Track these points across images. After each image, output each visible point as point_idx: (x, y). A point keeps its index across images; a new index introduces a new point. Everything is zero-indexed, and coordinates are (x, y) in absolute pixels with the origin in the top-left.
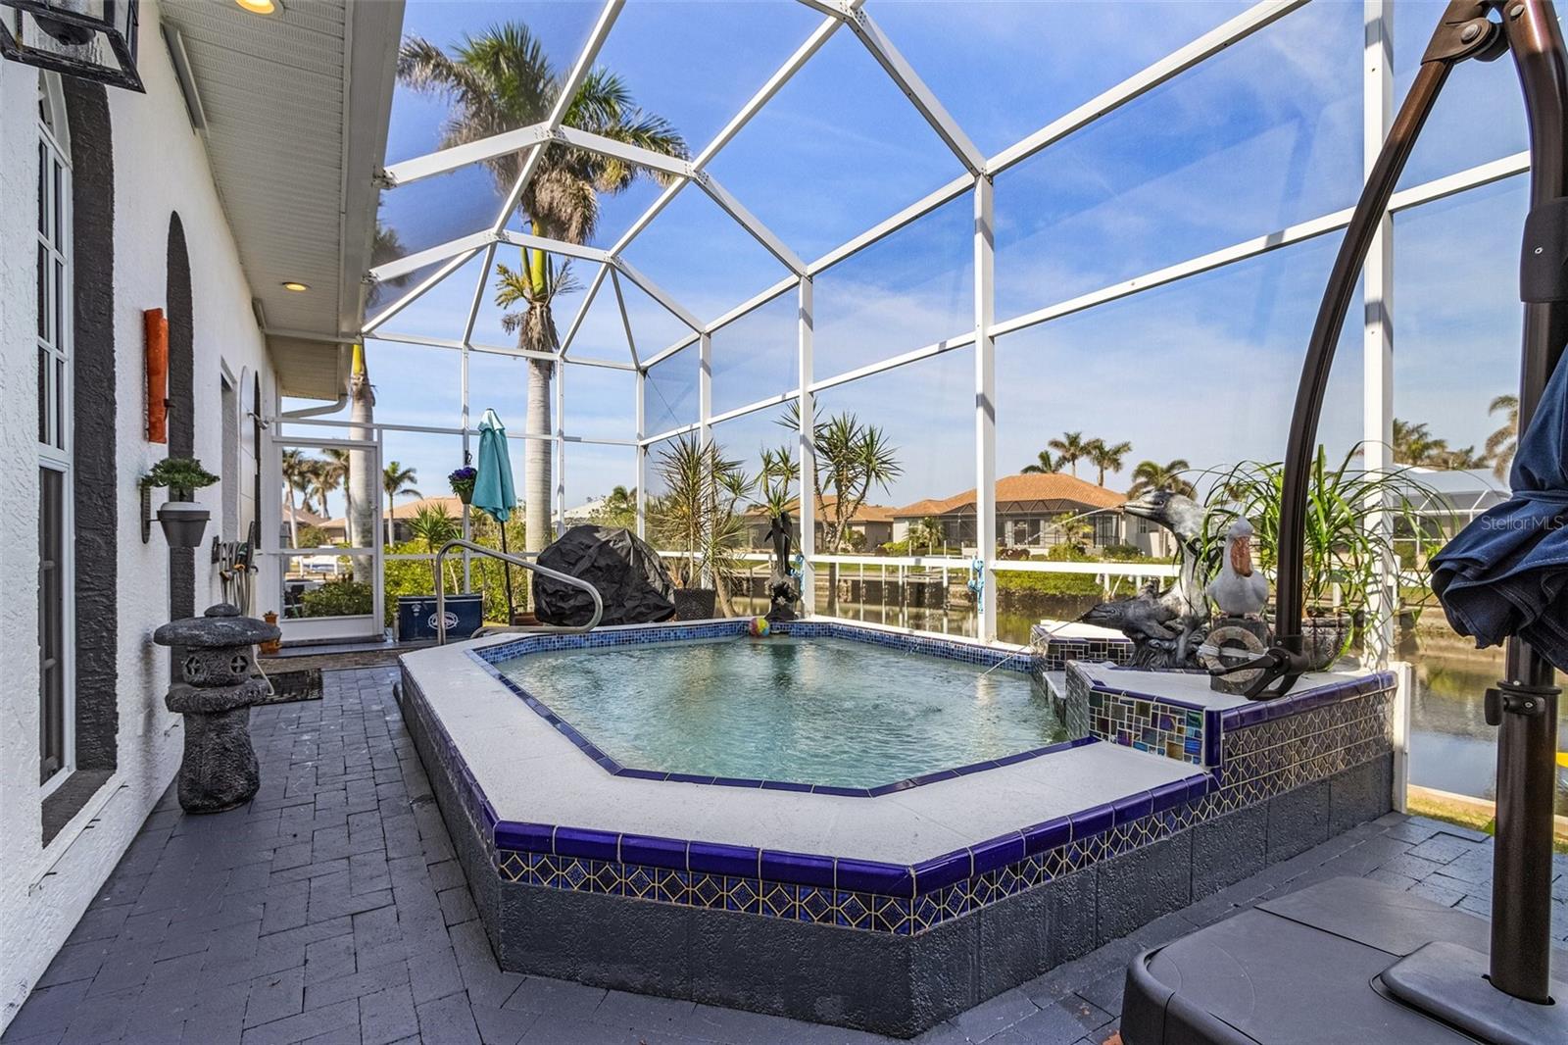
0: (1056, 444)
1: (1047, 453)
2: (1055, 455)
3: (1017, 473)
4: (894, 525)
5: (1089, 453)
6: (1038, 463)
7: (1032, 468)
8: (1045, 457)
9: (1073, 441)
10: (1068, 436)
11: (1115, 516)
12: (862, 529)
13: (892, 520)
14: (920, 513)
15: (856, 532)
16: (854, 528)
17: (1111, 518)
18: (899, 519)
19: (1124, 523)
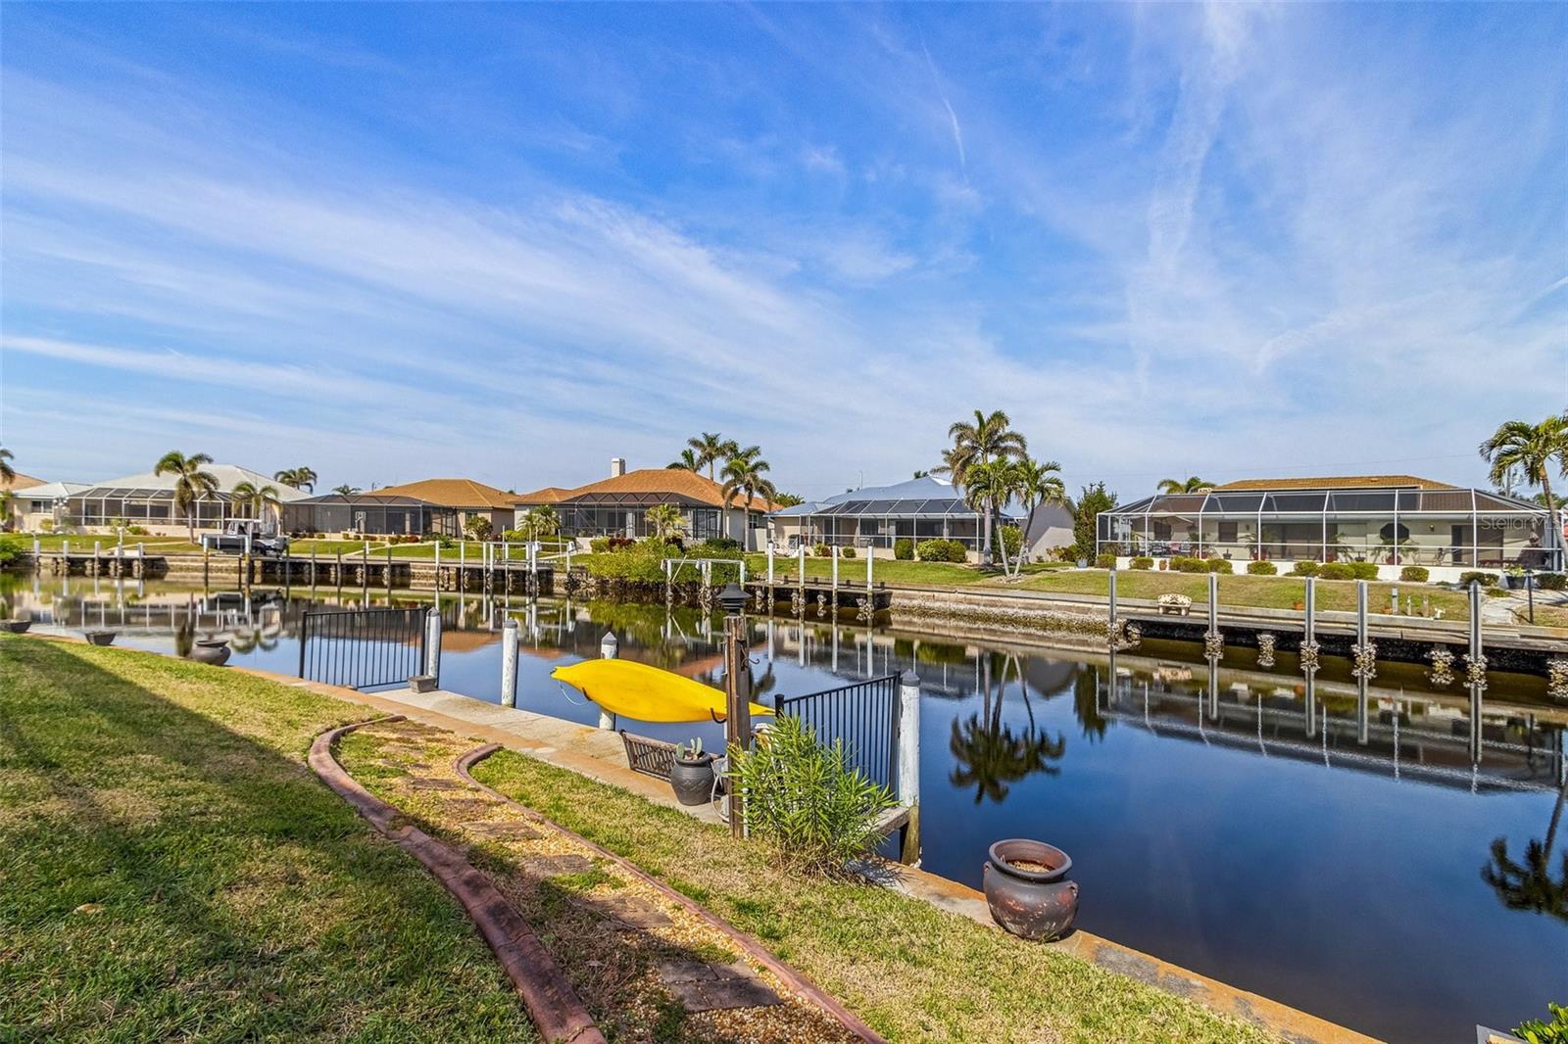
0: (695, 443)
1: (691, 451)
2: (697, 454)
3: (663, 467)
4: (516, 512)
5: (724, 454)
6: (682, 461)
7: (675, 466)
8: (688, 456)
9: (711, 441)
10: (705, 435)
11: (720, 511)
12: (488, 517)
13: (513, 507)
14: (539, 500)
15: (482, 519)
16: (480, 515)
17: (716, 513)
18: (521, 506)
19: (728, 518)
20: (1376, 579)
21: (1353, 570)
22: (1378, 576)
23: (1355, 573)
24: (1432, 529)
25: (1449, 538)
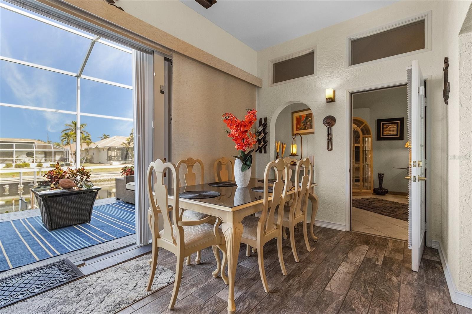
20: (30, 167)
21: (24, 165)
22: (30, 166)
23: (24, 166)
24: (40, 153)
25: (44, 155)
